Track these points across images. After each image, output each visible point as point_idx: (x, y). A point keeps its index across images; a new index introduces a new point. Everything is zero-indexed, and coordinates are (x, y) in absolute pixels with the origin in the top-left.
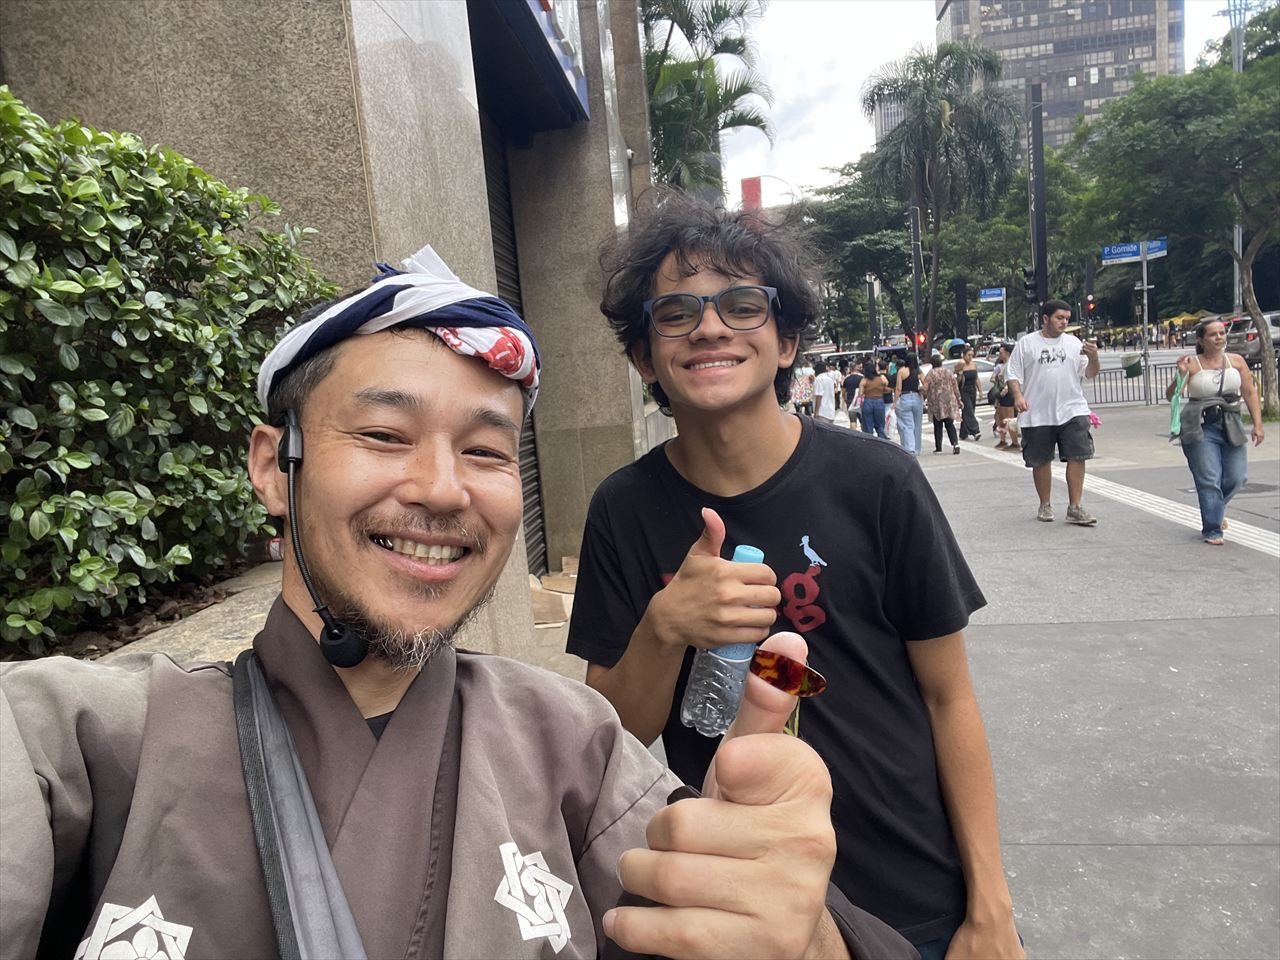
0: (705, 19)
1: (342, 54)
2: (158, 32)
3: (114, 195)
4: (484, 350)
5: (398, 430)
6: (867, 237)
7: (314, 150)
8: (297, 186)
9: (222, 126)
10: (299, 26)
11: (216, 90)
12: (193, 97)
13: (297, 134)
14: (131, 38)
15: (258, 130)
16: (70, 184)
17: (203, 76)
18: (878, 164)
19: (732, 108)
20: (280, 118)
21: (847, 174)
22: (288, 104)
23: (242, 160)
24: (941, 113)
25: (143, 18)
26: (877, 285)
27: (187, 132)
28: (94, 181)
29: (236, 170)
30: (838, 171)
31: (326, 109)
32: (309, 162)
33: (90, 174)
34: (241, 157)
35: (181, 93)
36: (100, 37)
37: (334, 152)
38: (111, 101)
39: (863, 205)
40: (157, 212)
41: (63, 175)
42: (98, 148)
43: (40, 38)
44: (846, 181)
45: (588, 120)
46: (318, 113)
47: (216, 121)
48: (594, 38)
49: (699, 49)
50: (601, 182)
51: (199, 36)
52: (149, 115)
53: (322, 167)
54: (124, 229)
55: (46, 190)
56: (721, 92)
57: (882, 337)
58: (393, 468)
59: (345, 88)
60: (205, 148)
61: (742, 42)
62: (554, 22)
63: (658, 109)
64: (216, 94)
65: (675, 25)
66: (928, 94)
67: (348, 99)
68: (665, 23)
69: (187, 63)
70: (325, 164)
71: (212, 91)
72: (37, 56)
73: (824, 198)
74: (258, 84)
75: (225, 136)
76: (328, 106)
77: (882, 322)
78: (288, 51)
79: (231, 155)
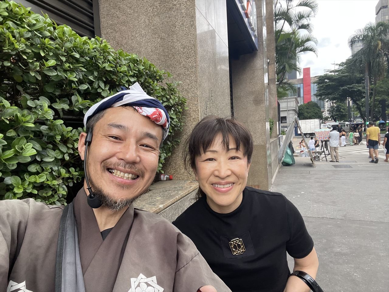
0: (296, 19)
1: (192, 30)
2: (141, 27)
3: (130, 71)
4: (149, 114)
5: (120, 136)
6: (348, 86)
7: (182, 59)
8: (176, 70)
9: (157, 53)
10: (181, 23)
11: (156, 43)
12: (149, 45)
13: (178, 55)
14: (134, 29)
15: (167, 54)
16: (119, 68)
17: (152, 39)
18: (353, 62)
19: (303, 46)
20: (173, 50)
21: (341, 66)
22: (176, 46)
23: (162, 63)
24: (378, 45)
25: (138, 23)
26: (351, 102)
27: (147, 55)
28: (125, 67)
29: (160, 66)
30: (338, 65)
31: (187, 47)
32: (180, 63)
33: (124, 65)
34: (161, 62)
35: (146, 44)
36: (126, 30)
37: (188, 60)
38: (128, 47)
39: (347, 76)
40: (141, 76)
41: (118, 65)
42: (127, 58)
43: (111, 31)
44: (341, 68)
45: (257, 50)
46: (184, 48)
47: (155, 52)
48: (261, 26)
49: (294, 27)
50: (260, 69)
51: (152, 28)
52: (137, 51)
53: (184, 64)
54: (132, 81)
55: (113, 69)
56: (300, 41)
57: (352, 119)
58: (117, 148)
59: (192, 41)
60: (152, 60)
61: (308, 25)
62: (249, 21)
63: (278, 47)
64: (156, 44)
65: (286, 21)
66: (373, 38)
67: (193, 44)
68: (282, 21)
69: (149, 36)
70: (185, 63)
71: (155, 43)
72: (110, 36)
73: (333, 74)
74: (167, 41)
75: (157, 56)
76: (187, 46)
77: (352, 114)
78: (177, 31)
79: (159, 61)
